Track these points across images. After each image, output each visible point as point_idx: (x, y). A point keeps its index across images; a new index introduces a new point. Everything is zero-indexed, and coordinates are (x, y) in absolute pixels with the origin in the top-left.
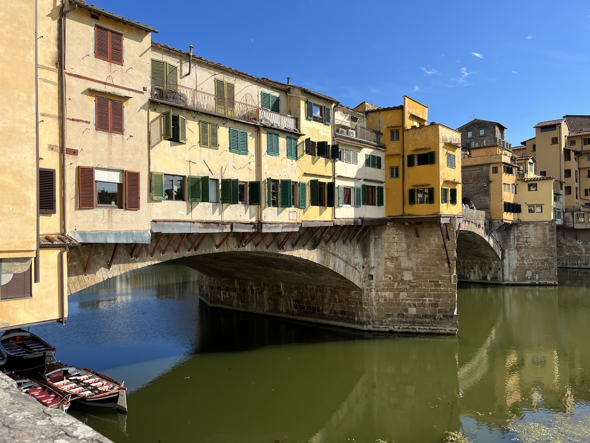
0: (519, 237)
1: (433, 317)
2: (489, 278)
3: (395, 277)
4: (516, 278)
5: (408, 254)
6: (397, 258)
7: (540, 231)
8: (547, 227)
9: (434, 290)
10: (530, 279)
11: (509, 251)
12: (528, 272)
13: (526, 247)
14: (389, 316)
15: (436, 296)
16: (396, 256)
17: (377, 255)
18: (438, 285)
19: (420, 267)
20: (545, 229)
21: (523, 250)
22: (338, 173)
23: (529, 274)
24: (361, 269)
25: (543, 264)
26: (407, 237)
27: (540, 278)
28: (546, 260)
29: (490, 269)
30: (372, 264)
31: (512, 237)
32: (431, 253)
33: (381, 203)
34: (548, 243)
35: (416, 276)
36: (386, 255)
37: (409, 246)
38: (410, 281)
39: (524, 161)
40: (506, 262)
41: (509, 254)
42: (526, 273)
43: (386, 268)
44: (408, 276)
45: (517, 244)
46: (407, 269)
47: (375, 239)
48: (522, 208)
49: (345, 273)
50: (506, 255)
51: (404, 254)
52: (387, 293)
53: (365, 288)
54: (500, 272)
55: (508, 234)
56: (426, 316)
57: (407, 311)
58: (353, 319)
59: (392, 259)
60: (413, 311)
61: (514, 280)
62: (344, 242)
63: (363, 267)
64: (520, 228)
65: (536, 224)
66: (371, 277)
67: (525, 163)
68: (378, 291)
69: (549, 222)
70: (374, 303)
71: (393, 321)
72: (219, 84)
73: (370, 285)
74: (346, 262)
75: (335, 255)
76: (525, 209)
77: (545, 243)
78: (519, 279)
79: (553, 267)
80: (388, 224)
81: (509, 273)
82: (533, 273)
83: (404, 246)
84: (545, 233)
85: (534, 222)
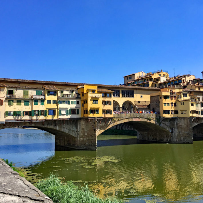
0: (178, 124)
1: (91, 145)
2: (169, 140)
3: (83, 134)
4: (177, 140)
5: (86, 128)
6: (84, 129)
9: (91, 138)
10: (183, 141)
11: (175, 129)
12: (182, 138)
13: (181, 128)
14: (82, 145)
15: (92, 139)
16: (83, 128)
17: (80, 128)
18: (92, 136)
19: (89, 131)
20: (187, 120)
21: (180, 129)
22: (59, 107)
23: (182, 139)
24: (76, 132)
25: (187, 134)
26: (86, 123)
27: (186, 140)
28: (188, 133)
29: (169, 136)
30: (78, 131)
31: (175, 124)
32: (91, 127)
33: (78, 113)
35: (88, 134)
36: (81, 128)
37: (86, 126)
38: (86, 135)
39: (180, 93)
40: (174, 134)
41: (175, 131)
42: (181, 138)
43: (81, 132)
44: (86, 134)
45: (178, 127)
46: (86, 132)
47: (79, 124)
48: (178, 112)
49: (68, 133)
50: (174, 131)
51: (85, 128)
52: (81, 139)
53: (77, 137)
54: (172, 138)
55: (174, 122)
56: (90, 145)
57: (85, 143)
58: (75, 146)
59: (83, 129)
60: (87, 143)
61: (177, 141)
62: (68, 124)
63: (76, 131)
64: (178, 120)
65: (184, 118)
66: (78, 134)
67: (181, 94)
68: (79, 138)
69: (189, 117)
70: (79, 141)
71: (83, 146)
72: (24, 91)
73: (78, 136)
74: (69, 130)
75: (64, 128)
76: (179, 112)
77: (188, 126)
78: (178, 141)
79: (191, 136)
80: (82, 119)
81: (175, 138)
82: (184, 138)
83: (85, 125)
84: (187, 122)
85: (183, 118)
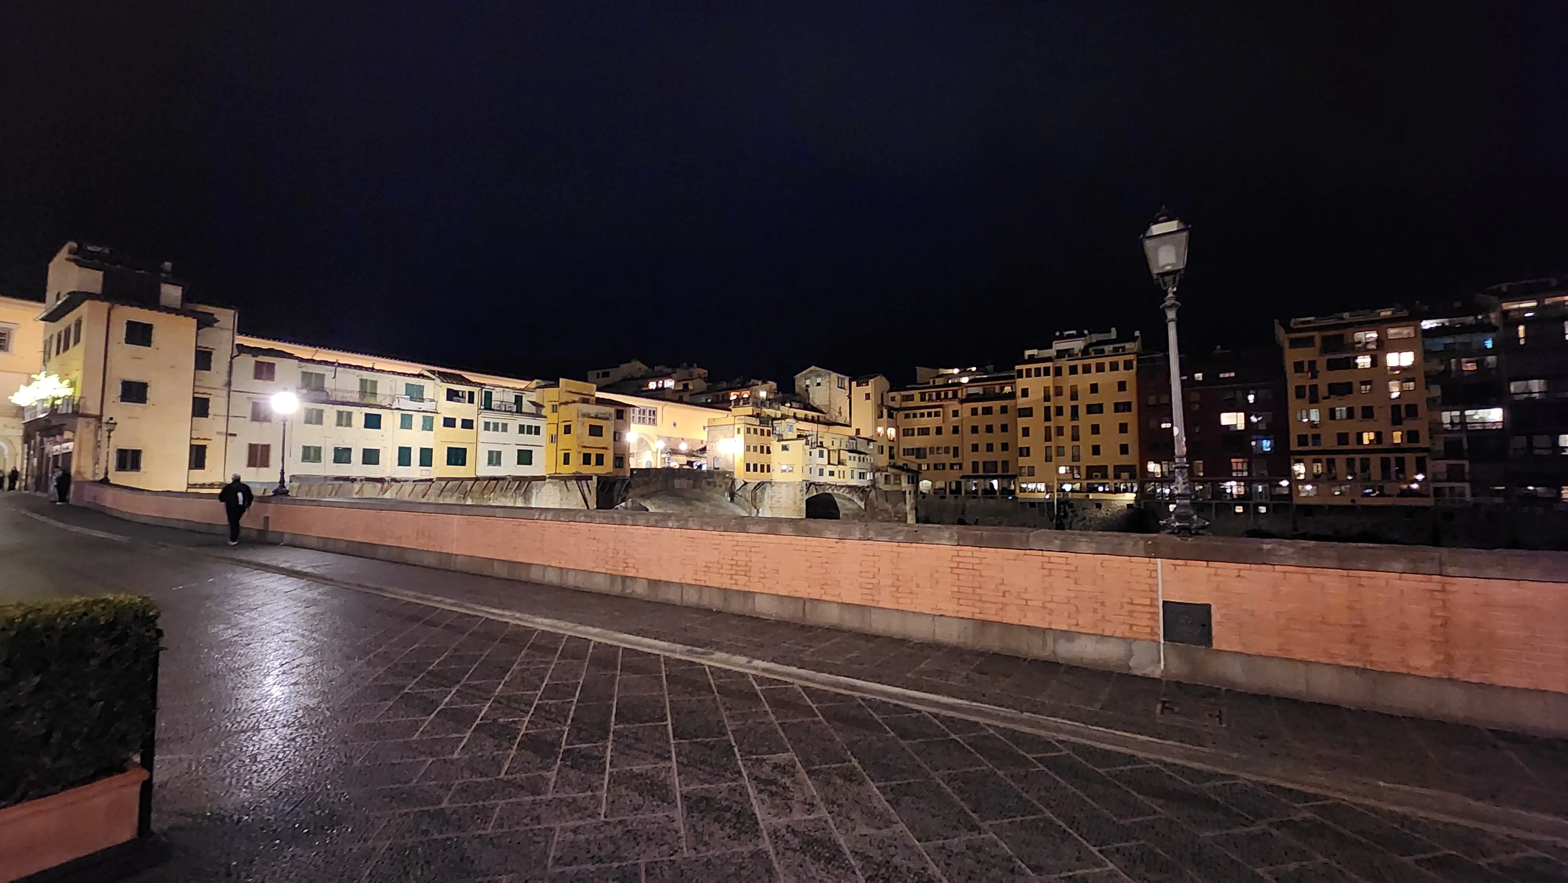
0: (772, 497)
7: (791, 492)
8: (799, 488)
13: (779, 507)
20: (796, 489)
21: (776, 509)
22: (480, 439)
31: (766, 497)
32: (577, 504)
34: (798, 503)
37: (562, 499)
45: (771, 504)
47: (537, 492)
55: (763, 494)
64: (774, 488)
65: (788, 484)
67: (781, 424)
69: (799, 482)
72: (363, 382)
77: (795, 503)
80: (547, 480)
84: (795, 494)
85: (785, 483)
